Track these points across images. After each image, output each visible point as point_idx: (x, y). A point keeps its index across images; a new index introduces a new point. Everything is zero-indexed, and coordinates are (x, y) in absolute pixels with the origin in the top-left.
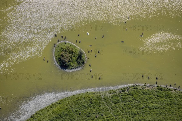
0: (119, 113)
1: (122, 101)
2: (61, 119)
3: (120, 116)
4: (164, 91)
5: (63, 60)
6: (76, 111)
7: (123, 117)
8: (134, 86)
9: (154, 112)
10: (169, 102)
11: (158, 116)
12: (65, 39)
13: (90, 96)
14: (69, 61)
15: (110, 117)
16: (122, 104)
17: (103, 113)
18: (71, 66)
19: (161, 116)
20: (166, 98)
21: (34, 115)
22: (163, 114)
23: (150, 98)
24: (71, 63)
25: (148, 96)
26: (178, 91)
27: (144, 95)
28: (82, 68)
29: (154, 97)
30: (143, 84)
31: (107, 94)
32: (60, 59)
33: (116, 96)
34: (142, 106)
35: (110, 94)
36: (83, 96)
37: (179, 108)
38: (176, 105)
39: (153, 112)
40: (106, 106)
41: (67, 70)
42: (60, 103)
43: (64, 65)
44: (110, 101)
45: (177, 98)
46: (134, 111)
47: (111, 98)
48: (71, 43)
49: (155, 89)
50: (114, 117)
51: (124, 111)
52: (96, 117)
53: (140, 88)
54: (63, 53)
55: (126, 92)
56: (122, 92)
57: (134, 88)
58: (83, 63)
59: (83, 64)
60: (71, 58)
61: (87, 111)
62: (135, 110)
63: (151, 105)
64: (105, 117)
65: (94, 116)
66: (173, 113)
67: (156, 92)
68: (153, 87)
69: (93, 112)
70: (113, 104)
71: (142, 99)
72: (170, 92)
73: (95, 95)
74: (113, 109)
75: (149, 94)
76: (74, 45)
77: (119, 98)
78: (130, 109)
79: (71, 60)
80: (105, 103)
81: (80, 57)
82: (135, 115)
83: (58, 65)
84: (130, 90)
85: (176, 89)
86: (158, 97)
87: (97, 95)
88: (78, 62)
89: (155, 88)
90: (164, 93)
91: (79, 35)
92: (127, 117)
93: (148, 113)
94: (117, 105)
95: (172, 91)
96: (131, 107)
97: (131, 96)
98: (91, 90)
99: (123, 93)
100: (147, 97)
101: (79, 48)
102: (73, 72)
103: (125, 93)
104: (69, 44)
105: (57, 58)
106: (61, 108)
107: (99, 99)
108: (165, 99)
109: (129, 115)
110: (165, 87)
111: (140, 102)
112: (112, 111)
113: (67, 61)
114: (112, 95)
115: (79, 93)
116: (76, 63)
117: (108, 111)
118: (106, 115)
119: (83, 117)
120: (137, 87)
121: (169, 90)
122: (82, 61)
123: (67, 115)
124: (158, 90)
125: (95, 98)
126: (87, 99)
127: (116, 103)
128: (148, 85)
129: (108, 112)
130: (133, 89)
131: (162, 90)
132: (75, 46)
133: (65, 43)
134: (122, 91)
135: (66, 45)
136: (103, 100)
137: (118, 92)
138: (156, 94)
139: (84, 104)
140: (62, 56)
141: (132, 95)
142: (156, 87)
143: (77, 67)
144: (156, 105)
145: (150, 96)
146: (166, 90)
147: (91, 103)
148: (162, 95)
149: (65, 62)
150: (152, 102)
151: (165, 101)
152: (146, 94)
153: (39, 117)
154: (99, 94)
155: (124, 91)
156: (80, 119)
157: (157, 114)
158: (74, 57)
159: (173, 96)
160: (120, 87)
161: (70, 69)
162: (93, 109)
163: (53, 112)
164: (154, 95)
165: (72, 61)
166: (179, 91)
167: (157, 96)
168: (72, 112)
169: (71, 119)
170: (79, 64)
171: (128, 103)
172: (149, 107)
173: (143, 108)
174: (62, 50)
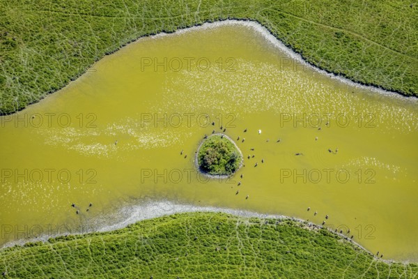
0: (251, 251)
1: (263, 237)
2: (167, 240)
3: (250, 257)
5: (206, 160)
6: (191, 234)
7: (253, 259)
8: (289, 220)
9: (300, 262)
10: (328, 254)
11: (303, 269)
13: (222, 218)
14: (214, 164)
15: (235, 254)
16: (261, 240)
17: (228, 246)
18: (214, 171)
19: (307, 271)
20: (326, 248)
21: (132, 225)
22: (311, 269)
23: (305, 242)
24: (217, 168)
25: (302, 238)
26: (349, 242)
27: (297, 236)
28: (229, 177)
29: (310, 242)
30: (303, 221)
31: (247, 223)
32: (203, 156)
33: (257, 227)
34: (288, 250)
35: (250, 222)
36: (212, 216)
37: (337, 266)
38: (335, 261)
39: (299, 263)
40: (237, 237)
41: (207, 175)
42: (174, 218)
43: (205, 168)
44: (245, 232)
45: (341, 251)
46: (273, 253)
47: (248, 228)
48: (230, 139)
49: (316, 232)
50: (241, 255)
51: (259, 251)
52: (216, 250)
53: (297, 225)
54: (209, 149)
55: (275, 226)
56: (268, 224)
57: (288, 223)
58: (233, 170)
59: (233, 172)
60: (219, 159)
61: (208, 238)
62: (275, 254)
63: (300, 252)
64: (229, 252)
65: (214, 247)
66: (326, 270)
67: (316, 235)
68: (316, 228)
69: (215, 242)
70: (248, 238)
71: (291, 241)
72: (335, 241)
73: (228, 219)
74: (245, 244)
75: (304, 236)
76: (233, 142)
77: (261, 231)
78: (268, 250)
79: (217, 162)
80: (237, 233)
81: (232, 161)
82: (272, 259)
83: (198, 165)
84: (281, 223)
85: (346, 239)
86: (315, 244)
87: (231, 219)
88: (226, 168)
89: (318, 230)
90: (327, 240)
91: (245, 131)
92: (259, 261)
93: (290, 262)
94: (253, 240)
95: (339, 239)
96: (270, 248)
97: (278, 233)
98: (227, 211)
99: (270, 225)
100: (300, 239)
101: (238, 150)
103: (272, 227)
104: (226, 140)
105: (201, 155)
106: (173, 225)
107: (232, 226)
108: (324, 248)
109: (263, 258)
110: (333, 232)
111: (287, 244)
112: (243, 247)
113: (209, 162)
114: (253, 224)
115: (207, 211)
116: (223, 168)
117: (236, 245)
118: (230, 250)
119: (197, 244)
120: (293, 222)
121: (336, 237)
122: (232, 168)
123: (176, 236)
124: (320, 234)
125: (227, 223)
126: (215, 221)
127: (253, 237)
128: (310, 224)
129: (235, 246)
130: (286, 224)
131: (325, 235)
132: (233, 145)
133: (222, 138)
134: (270, 223)
135: (222, 141)
136: (237, 228)
138: (315, 238)
139: (208, 227)
140: (207, 153)
141: (280, 232)
142: (320, 229)
143: (223, 175)
144: (307, 253)
145: (306, 239)
146: (331, 236)
147: (217, 228)
148: (322, 242)
149: (207, 164)
150: (304, 248)
151: (323, 250)
152: (301, 236)
153: (137, 229)
154: (235, 219)
156: (193, 247)
157: (304, 266)
158: (225, 159)
159: (337, 247)
160: (270, 217)
161: (211, 175)
162: (217, 238)
164: (311, 240)
165: (218, 164)
167: (315, 241)
168: (186, 234)
169: (180, 243)
170: (226, 170)
171: (270, 241)
172: (295, 254)
173: (286, 253)
174: (211, 145)
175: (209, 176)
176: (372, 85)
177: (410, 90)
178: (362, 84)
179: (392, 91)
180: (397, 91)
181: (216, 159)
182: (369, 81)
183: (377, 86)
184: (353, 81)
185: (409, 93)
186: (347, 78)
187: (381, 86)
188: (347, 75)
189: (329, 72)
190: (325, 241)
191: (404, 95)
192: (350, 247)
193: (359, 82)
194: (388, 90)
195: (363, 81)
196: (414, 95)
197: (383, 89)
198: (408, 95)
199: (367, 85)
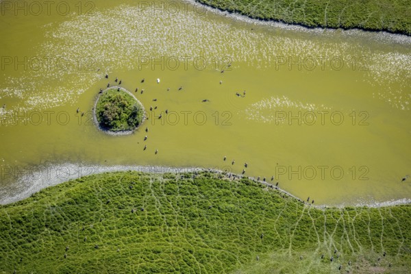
0: (170, 209)
1: (181, 193)
2: (77, 206)
3: (170, 215)
4: (250, 187)
5: (106, 116)
6: (103, 197)
7: (174, 218)
8: (206, 172)
9: (226, 216)
10: (254, 205)
11: (230, 223)
12: (120, 83)
13: (132, 177)
14: (115, 119)
15: (153, 213)
16: (179, 196)
17: (145, 206)
18: (116, 127)
19: (234, 225)
20: (251, 198)
21: (36, 193)
22: (238, 222)
23: (227, 194)
24: (118, 123)
25: (223, 190)
27: (217, 189)
28: (133, 133)
29: (233, 194)
30: (221, 172)
31: (160, 179)
32: (102, 113)
33: (173, 183)
34: (210, 204)
35: (164, 178)
36: (122, 176)
37: (267, 217)
38: (263, 212)
39: (224, 217)
40: (153, 196)
41: (109, 132)
42: (81, 182)
43: (106, 125)
44: (161, 189)
45: (268, 201)
46: (195, 210)
47: (163, 185)
48: (127, 92)
49: (237, 182)
50: (161, 215)
51: (179, 208)
52: (132, 212)
53: (216, 177)
54: (108, 104)
55: (191, 180)
56: (184, 179)
57: (205, 176)
58: (137, 124)
59: (137, 126)
60: (119, 114)
61: (121, 199)
62: (197, 210)
63: (223, 205)
64: (147, 212)
65: (129, 209)
66: (255, 222)
67: (238, 186)
68: (236, 178)
69: (130, 203)
70: (165, 195)
71: (211, 194)
72: (259, 189)
73: (140, 177)
74: (163, 202)
75: (225, 188)
76: (131, 94)
77: (178, 187)
78: (189, 206)
79: (118, 117)
80: (153, 191)
81: (134, 115)
82: (194, 216)
83: (97, 122)
84: (198, 176)
85: (271, 187)
86: (239, 195)
87: (143, 177)
88: (128, 123)
89: (239, 180)
90: (251, 189)
91: (143, 81)
92: (181, 219)
93: (215, 217)
94: (171, 197)
95: (264, 187)
96: (191, 204)
97: (196, 187)
99: (186, 180)
100: (221, 191)
101: (138, 102)
102: (117, 136)
103: (188, 181)
104: (123, 93)
105: (99, 111)
106: (81, 189)
107: (145, 185)
108: (249, 199)
109: (185, 215)
110: (256, 180)
111: (208, 198)
112: (160, 205)
113: (110, 118)
114: (168, 180)
115: (116, 171)
116: (125, 124)
117: (153, 204)
118: (148, 210)
119: (111, 207)
120: (211, 174)
121: (260, 186)
122: (136, 122)
123: (87, 201)
124: (242, 184)
125: (139, 181)
126: (127, 181)
127: (170, 194)
128: (228, 174)
129: (153, 206)
130: (203, 177)
131: (247, 184)
132: (132, 97)
133: (118, 91)
134: (185, 177)
135: (120, 94)
136: (150, 186)
137: (178, 177)
138: (237, 189)
139: (120, 188)
140: (106, 109)
141: (199, 185)
142: (241, 178)
143: (126, 130)
144: (232, 206)
145: (227, 191)
146: (255, 185)
147: (130, 188)
148: (246, 193)
149: (108, 120)
150: (227, 201)
151: (248, 201)
152: (221, 188)
153: (43, 197)
154: (147, 177)
155: (188, 177)
156: (107, 211)
157: (230, 220)
158: (126, 113)
159: (263, 196)
161: (114, 131)
162: (131, 199)
163: (68, 194)
164: (233, 191)
165: (120, 119)
166: (275, 190)
167: (238, 192)
168: (97, 198)
169: (92, 208)
170: (129, 125)
171: (189, 196)
172: (219, 208)
173: (209, 208)
174: (109, 100)
175: (112, 133)
176: (271, 19)
177: (314, 21)
178: (261, 19)
179: (294, 24)
180: (300, 24)
181: (116, 114)
182: (268, 16)
183: (277, 20)
184: (251, 17)
185: (313, 24)
186: (243, 14)
187: (281, 20)
188: (243, 12)
189: (222, 10)
190: (249, 191)
191: (308, 27)
192: (277, 195)
193: (257, 18)
194: (289, 24)
195: (261, 16)
196: (320, 26)
197: (284, 23)
198: (312, 27)
199: (266, 20)
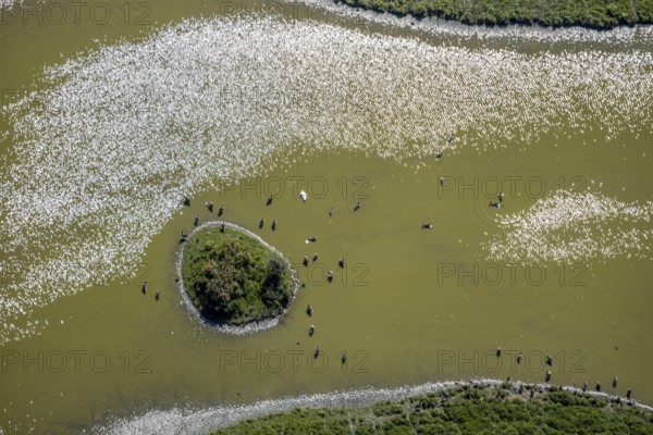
4: (574, 408)
5: (212, 293)
8: (465, 388)
12: (220, 214)
13: (307, 422)
14: (234, 296)
18: (241, 314)
23: (525, 433)
24: (243, 305)
25: (517, 424)
26: (627, 407)
27: (502, 423)
28: (281, 322)
29: (539, 429)
30: (500, 382)
31: (370, 418)
32: (203, 286)
33: (401, 423)
35: (378, 415)
36: (283, 424)
41: (227, 329)
43: (215, 310)
47: (382, 432)
48: (242, 229)
49: (540, 401)
53: (490, 396)
54: (211, 265)
55: (440, 410)
56: (422, 411)
57: (468, 397)
58: (285, 302)
59: (285, 307)
60: (242, 284)
67: (546, 410)
68: (536, 394)
72: (594, 411)
73: (324, 421)
75: (520, 419)
76: (252, 235)
77: (413, 431)
79: (240, 291)
81: (273, 279)
84: (451, 401)
85: (618, 401)
86: (554, 430)
87: (332, 419)
88: (265, 300)
89: (542, 396)
90: (576, 414)
91: (269, 202)
95: (602, 406)
97: (455, 425)
98: (312, 402)
99: (428, 412)
101: (269, 248)
102: (247, 334)
103: (434, 415)
104: (235, 233)
105: (192, 284)
110: (579, 390)
113: (224, 294)
115: (267, 413)
116: (258, 303)
120: (479, 392)
121: (594, 403)
122: (281, 297)
124: (553, 405)
125: (325, 429)
130: (463, 400)
131: (566, 404)
132: (256, 241)
133: (222, 231)
134: (424, 407)
135: (227, 238)
137: (408, 409)
138: (546, 417)
140: (209, 275)
141: (460, 421)
142: (545, 393)
143: (263, 318)
145: (525, 425)
146: (582, 404)
148: (567, 423)
149: (221, 300)
152: (510, 419)
154: (339, 418)
155: (430, 405)
158: (253, 279)
159: (607, 426)
160: (417, 390)
161: (237, 325)
164: (539, 423)
165: (244, 296)
166: (630, 408)
167: (551, 424)
170: (269, 306)
174: (208, 255)
175: (238, 331)
176: (513, 21)
177: (609, 13)
178: (490, 24)
179: (567, 24)
180: (578, 23)
181: (236, 284)
182: (506, 14)
183: (526, 22)
184: (466, 22)
185: (608, 19)
186: (448, 18)
187: (535, 20)
188: (448, 12)
189: (400, 15)
190: (573, 417)
191: (599, 29)
192: (636, 419)
193: (480, 23)
194: (556, 26)
195: (490, 17)
196: (623, 22)
197: (543, 25)
198: (608, 27)
199: (502, 24)
